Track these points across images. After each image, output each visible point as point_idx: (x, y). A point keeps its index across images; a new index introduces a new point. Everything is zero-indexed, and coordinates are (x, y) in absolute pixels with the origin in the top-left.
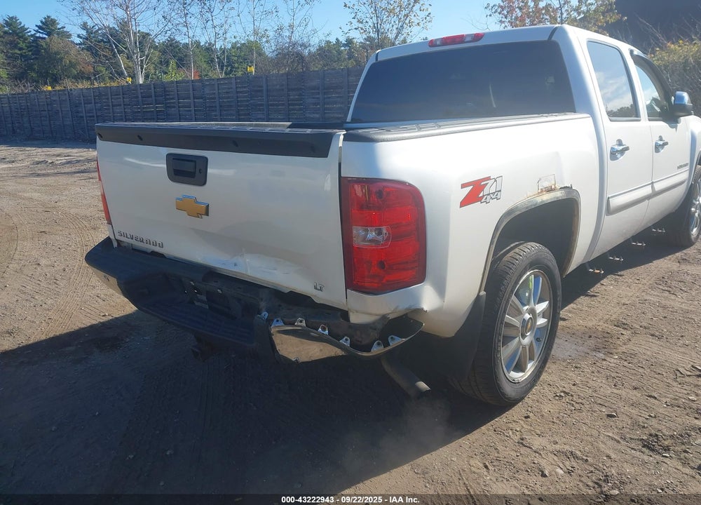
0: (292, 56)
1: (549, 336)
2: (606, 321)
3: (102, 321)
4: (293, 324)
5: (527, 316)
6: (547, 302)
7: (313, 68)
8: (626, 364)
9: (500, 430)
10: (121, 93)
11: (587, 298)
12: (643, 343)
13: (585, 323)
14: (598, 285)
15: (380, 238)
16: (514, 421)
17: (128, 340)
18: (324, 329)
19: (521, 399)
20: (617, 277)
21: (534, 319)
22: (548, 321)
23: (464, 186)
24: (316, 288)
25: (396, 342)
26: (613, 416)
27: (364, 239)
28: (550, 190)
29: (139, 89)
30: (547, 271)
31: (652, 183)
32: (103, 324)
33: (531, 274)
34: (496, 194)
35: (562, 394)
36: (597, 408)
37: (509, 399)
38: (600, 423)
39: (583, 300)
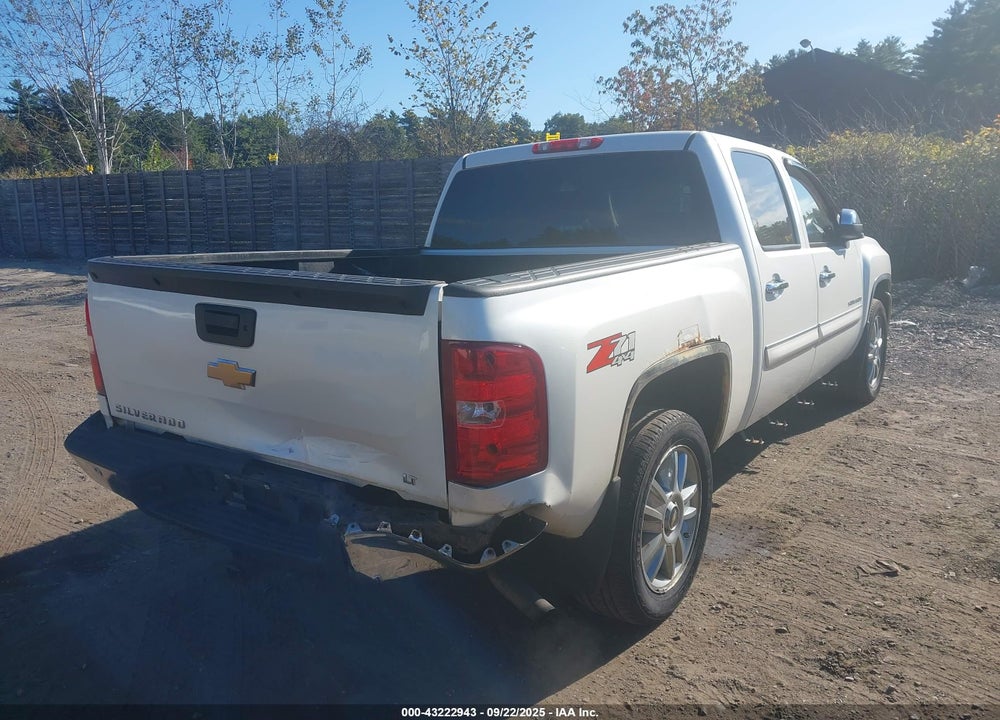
0: (334, 141)
1: (699, 530)
2: (770, 507)
3: (75, 530)
4: (374, 530)
5: (672, 505)
6: (695, 486)
7: (364, 158)
8: (796, 562)
9: (643, 657)
10: (77, 187)
11: (744, 476)
12: (817, 533)
13: (743, 510)
14: (758, 458)
15: (491, 415)
16: (661, 645)
17: (118, 557)
18: (416, 535)
19: (668, 615)
20: (782, 446)
21: (679, 509)
22: (698, 510)
23: (591, 346)
24: (405, 481)
25: (512, 548)
26: (784, 631)
27: (470, 416)
28: (693, 345)
29: (105, 183)
30: (692, 445)
31: (819, 326)
32: (76, 536)
33: (674, 451)
34: (629, 355)
35: (720, 606)
36: (763, 621)
37: (653, 615)
38: (767, 641)
39: (739, 479)
